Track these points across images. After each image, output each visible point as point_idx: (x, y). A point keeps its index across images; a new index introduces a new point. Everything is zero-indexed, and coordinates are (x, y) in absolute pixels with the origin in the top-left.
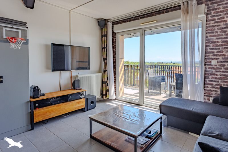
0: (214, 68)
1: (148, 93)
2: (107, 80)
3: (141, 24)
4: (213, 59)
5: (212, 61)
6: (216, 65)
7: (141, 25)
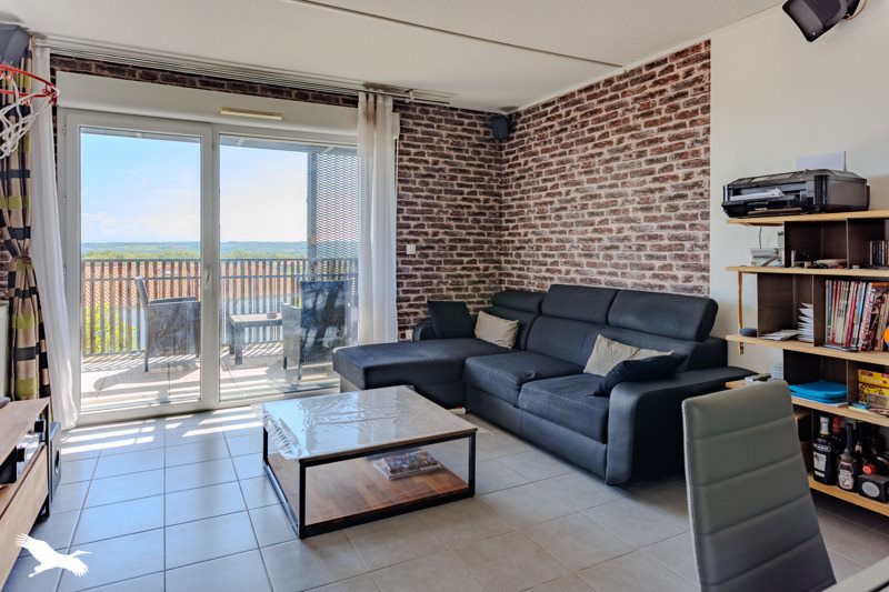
0: (410, 263)
1: (147, 370)
2: (42, 335)
3: (224, 109)
4: (408, 241)
5: (408, 246)
6: (414, 256)
7: (223, 112)
